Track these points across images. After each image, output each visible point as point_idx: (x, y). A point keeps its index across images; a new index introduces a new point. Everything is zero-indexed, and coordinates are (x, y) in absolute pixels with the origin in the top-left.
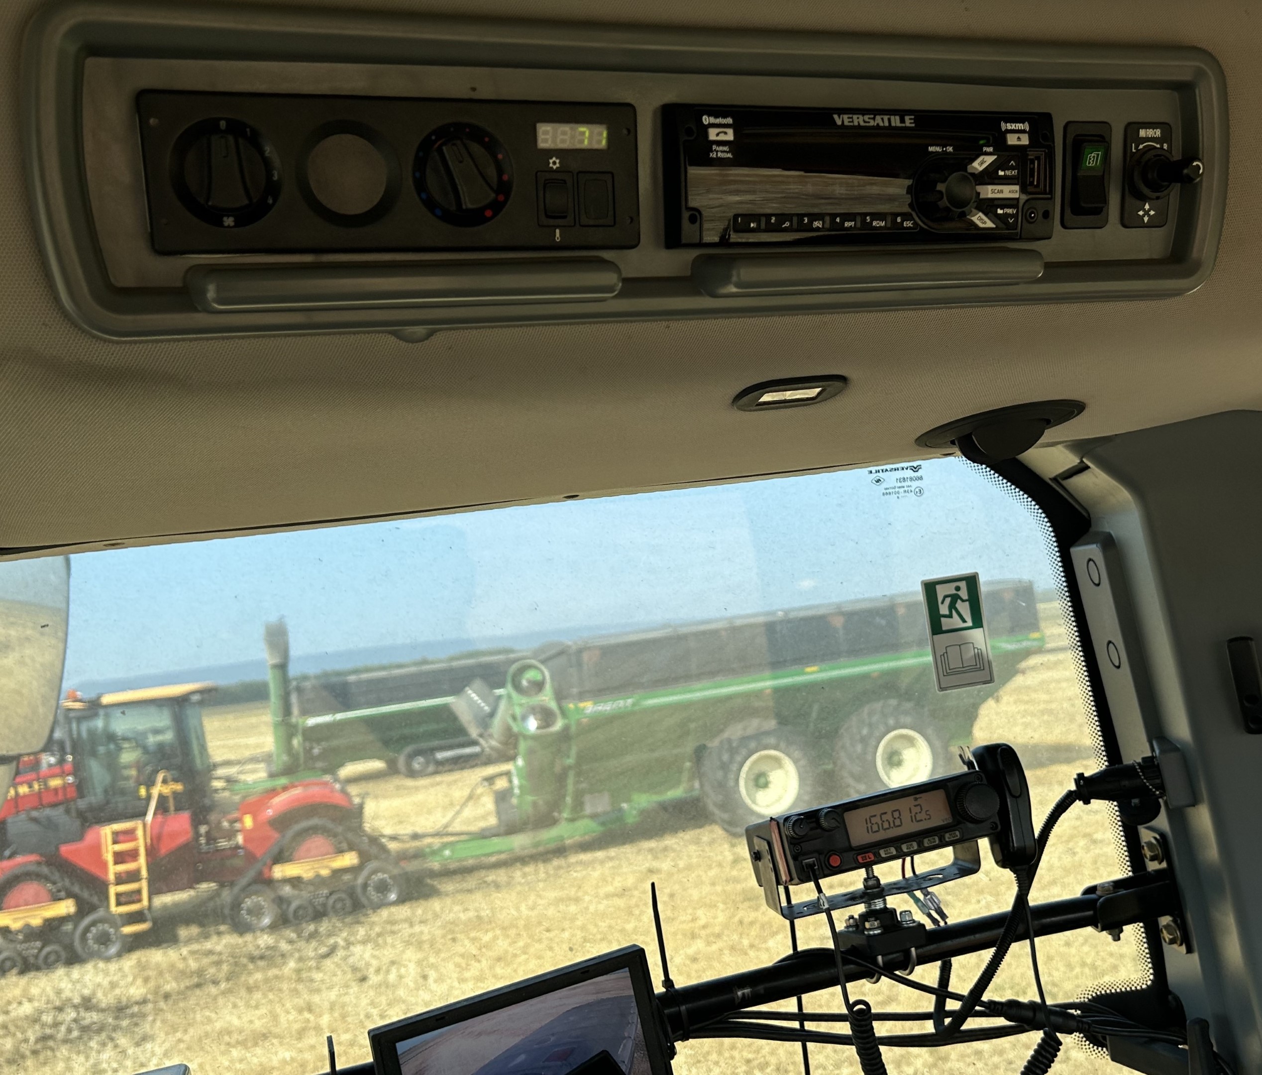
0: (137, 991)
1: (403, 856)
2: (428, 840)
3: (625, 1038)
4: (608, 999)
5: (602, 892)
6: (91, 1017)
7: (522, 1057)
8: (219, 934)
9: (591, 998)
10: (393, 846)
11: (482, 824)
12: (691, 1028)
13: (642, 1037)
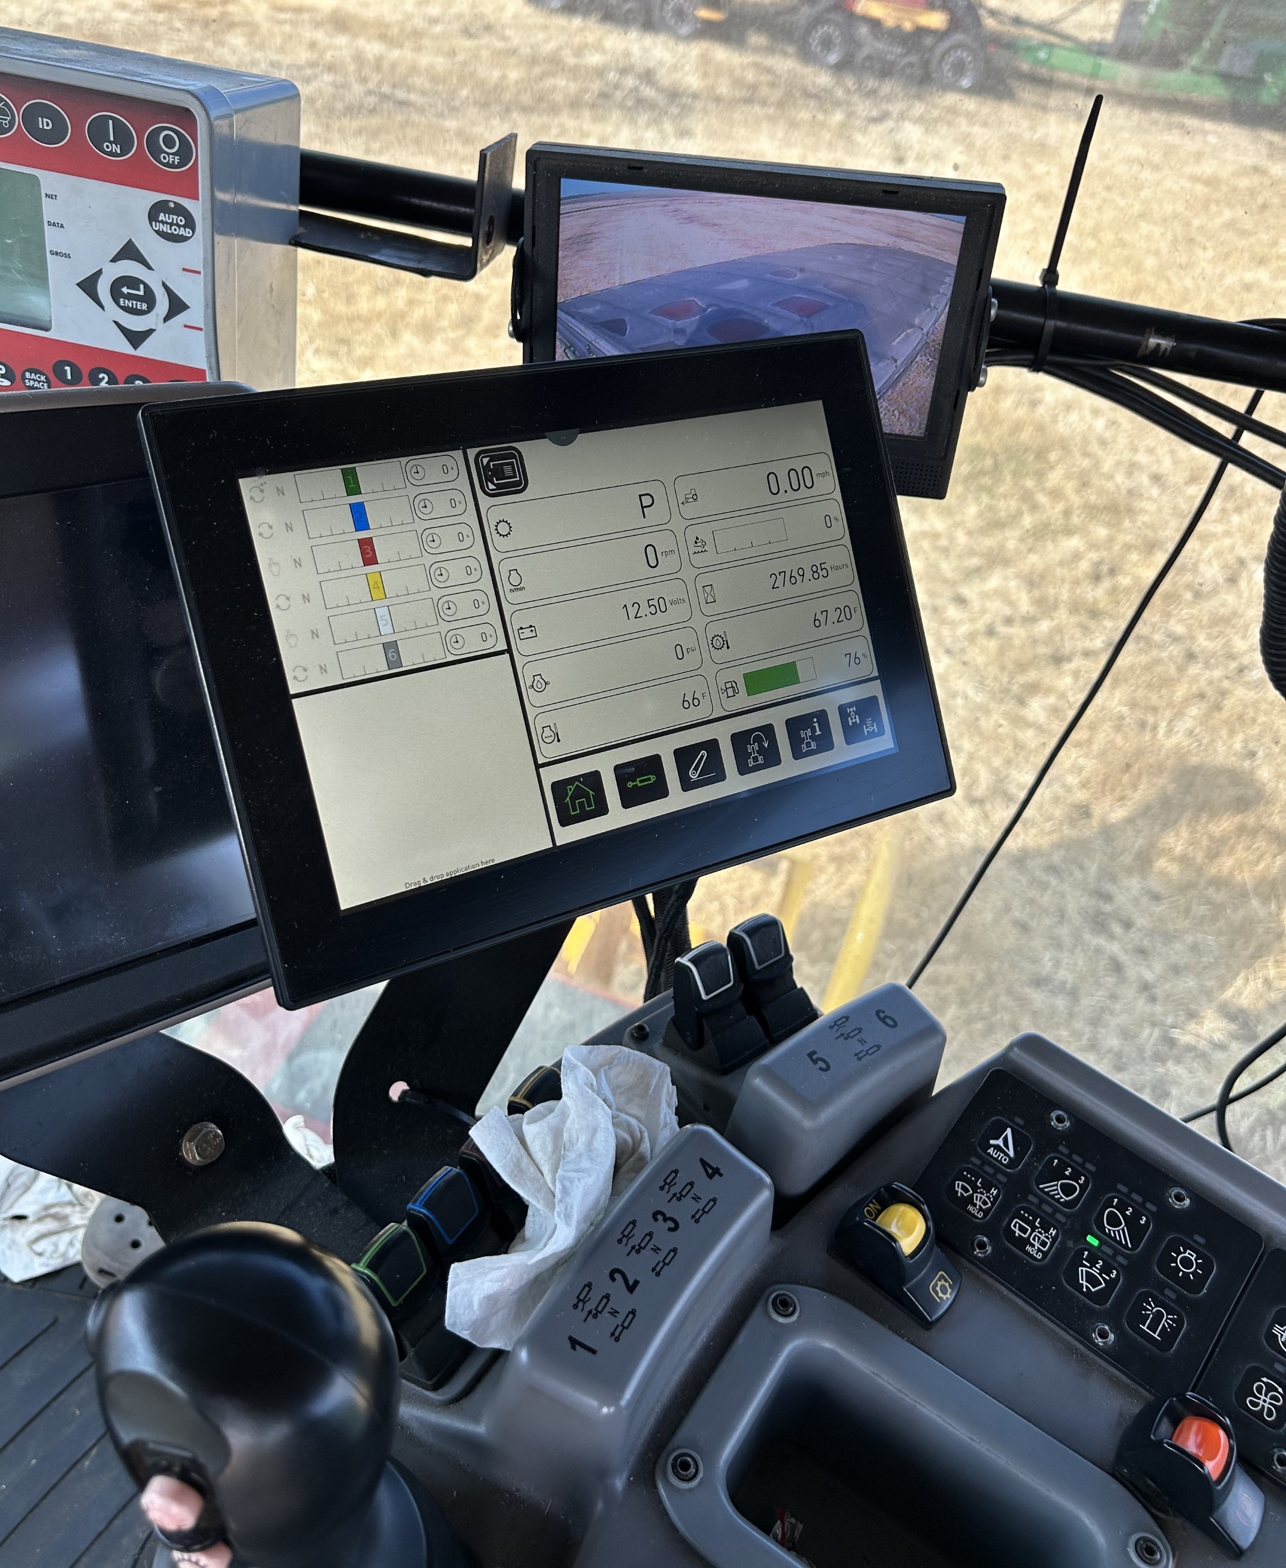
0: (693, 81)
1: (995, 40)
2: (1029, 32)
3: (911, 325)
4: (910, 254)
5: (1188, 170)
6: (648, 92)
7: (742, 284)
8: (785, 54)
9: (884, 240)
10: (990, 23)
11: (1097, 36)
12: (1049, 358)
13: (940, 336)
